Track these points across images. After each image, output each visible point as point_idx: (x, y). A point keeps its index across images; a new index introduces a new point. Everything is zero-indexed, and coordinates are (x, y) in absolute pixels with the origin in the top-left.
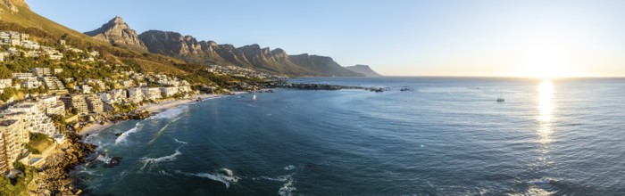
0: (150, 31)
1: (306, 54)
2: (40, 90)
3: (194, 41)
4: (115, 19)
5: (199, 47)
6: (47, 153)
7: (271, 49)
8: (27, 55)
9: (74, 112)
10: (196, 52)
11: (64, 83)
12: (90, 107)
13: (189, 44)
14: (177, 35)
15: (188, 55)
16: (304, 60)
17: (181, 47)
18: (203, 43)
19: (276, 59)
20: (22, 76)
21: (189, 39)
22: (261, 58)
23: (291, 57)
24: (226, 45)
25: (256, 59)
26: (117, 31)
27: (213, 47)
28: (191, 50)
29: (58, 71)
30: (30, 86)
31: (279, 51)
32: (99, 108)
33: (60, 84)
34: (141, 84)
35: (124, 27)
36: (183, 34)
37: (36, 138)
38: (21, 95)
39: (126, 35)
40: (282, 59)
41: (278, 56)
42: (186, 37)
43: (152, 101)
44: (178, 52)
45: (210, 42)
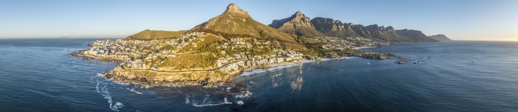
0: (317, 18)
1: (406, 30)
2: (240, 59)
3: (340, 23)
4: (297, 13)
5: (343, 27)
6: (233, 73)
7: (385, 27)
8: (240, 47)
9: (246, 65)
10: (341, 30)
11: (248, 57)
12: (252, 64)
13: (337, 25)
14: (331, 20)
15: (336, 31)
16: (404, 32)
17: (333, 27)
18: (345, 24)
19: (388, 32)
20: (236, 55)
21: (338, 22)
22: (378, 32)
23: (398, 31)
24: (359, 25)
25: (375, 33)
26: (297, 19)
27: (351, 26)
28: (338, 28)
29: (247, 53)
30: (237, 58)
31: (390, 28)
32: (254, 65)
33: (246, 57)
34: (279, 56)
35: (302, 16)
36: (335, 20)
37: (232, 70)
38: (234, 60)
39: (302, 21)
40: (392, 33)
41: (389, 31)
42: (336, 21)
43: (277, 63)
44: (331, 30)
45: (349, 24)
